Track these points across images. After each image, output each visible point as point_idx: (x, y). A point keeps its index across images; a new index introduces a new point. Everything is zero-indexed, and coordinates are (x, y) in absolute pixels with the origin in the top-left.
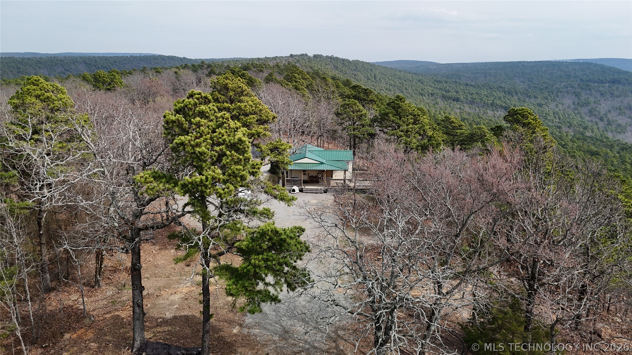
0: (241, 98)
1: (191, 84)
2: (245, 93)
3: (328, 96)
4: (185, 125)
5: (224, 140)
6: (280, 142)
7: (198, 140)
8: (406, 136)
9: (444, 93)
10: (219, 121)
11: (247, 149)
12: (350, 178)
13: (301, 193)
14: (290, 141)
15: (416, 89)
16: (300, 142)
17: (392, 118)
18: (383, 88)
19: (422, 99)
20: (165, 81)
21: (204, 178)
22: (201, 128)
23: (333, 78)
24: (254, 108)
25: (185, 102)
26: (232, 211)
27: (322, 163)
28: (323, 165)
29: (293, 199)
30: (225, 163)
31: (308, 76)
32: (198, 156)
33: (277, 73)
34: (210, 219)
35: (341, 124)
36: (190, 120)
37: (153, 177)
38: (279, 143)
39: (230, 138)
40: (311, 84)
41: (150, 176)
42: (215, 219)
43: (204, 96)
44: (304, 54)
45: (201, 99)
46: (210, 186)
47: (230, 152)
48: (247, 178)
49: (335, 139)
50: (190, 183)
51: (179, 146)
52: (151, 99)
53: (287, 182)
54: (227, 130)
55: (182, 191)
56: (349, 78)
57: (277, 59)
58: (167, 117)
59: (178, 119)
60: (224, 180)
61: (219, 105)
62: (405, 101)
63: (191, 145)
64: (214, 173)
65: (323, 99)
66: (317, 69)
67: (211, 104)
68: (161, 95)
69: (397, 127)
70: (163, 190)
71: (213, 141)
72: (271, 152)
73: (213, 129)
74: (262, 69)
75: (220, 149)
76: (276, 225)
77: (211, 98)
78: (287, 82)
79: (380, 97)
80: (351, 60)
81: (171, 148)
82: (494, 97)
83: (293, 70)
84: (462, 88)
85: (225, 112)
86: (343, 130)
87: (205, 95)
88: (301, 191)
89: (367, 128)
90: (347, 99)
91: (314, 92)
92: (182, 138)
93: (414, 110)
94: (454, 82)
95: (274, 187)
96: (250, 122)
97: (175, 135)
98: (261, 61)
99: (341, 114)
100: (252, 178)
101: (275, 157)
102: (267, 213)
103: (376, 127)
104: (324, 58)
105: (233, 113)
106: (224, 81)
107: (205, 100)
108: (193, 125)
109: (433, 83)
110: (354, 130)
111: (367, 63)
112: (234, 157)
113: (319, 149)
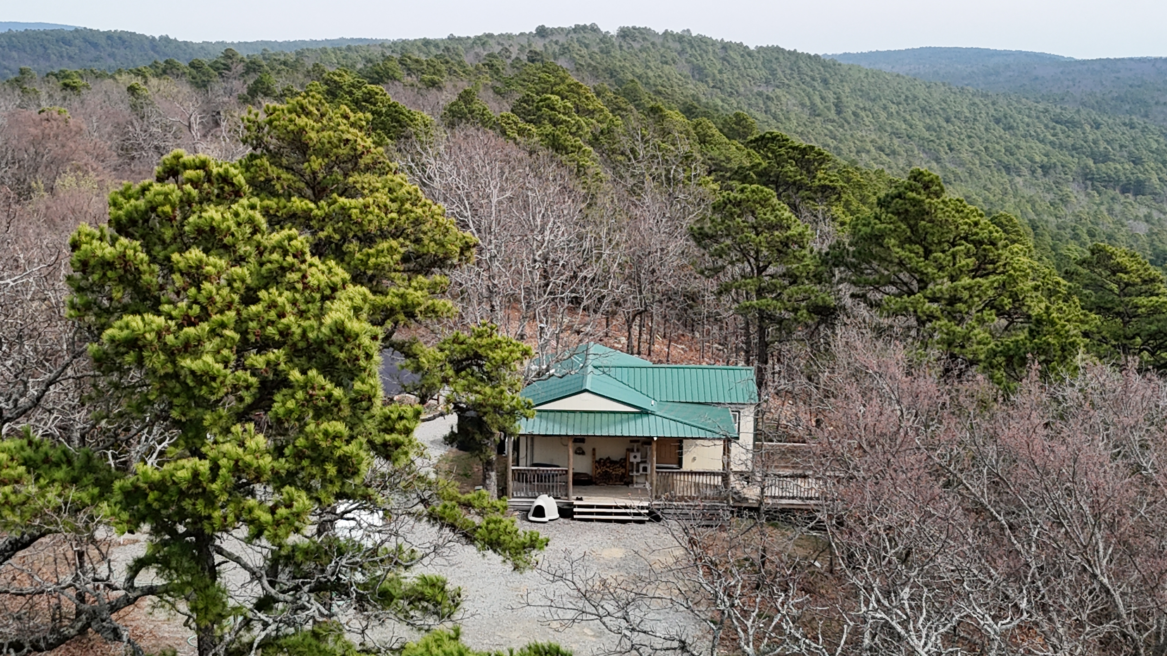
0: (351, 180)
1: (186, 130)
2: (367, 159)
3: (668, 171)
4: (146, 277)
5: (285, 333)
6: (491, 335)
7: (190, 331)
8: (951, 316)
9: (1091, 163)
10: (270, 262)
11: (363, 363)
12: (743, 468)
13: (566, 521)
14: (528, 331)
15: (986, 148)
16: (566, 334)
17: (898, 252)
18: (869, 146)
19: (1008, 186)
20: (94, 119)
21: (204, 466)
22: (206, 285)
23: (689, 111)
24: (394, 215)
25: (149, 195)
26: (306, 588)
27: (644, 412)
28: (645, 419)
29: (533, 544)
30: (281, 411)
31: (599, 103)
32: (189, 388)
33: (491, 93)
34: (223, 617)
35: (716, 271)
36: (168, 259)
37: (26, 462)
38: (485, 341)
39: (305, 324)
40: (610, 131)
41: (12, 459)
42: (245, 618)
43: (219, 174)
44: (585, 26)
45: (206, 185)
46: (224, 497)
47: (304, 372)
48: (363, 467)
49: (691, 325)
50: (153, 486)
51: (122, 349)
52: (39, 183)
53: (514, 479)
54: (297, 296)
55: (125, 516)
56: (746, 108)
57: (491, 42)
58: (84, 247)
59: (123, 256)
60: (275, 473)
61: (272, 203)
62: (942, 190)
63: (165, 348)
64: (240, 451)
65: (649, 184)
66: (631, 77)
67: (244, 201)
68: (79, 168)
69: (915, 285)
70: (58, 510)
71: (244, 333)
72: (457, 372)
73: (248, 288)
74: (436, 78)
75: (268, 363)
76: (466, 640)
77: (243, 181)
78: (522, 124)
79: (857, 177)
80: (752, 47)
81: (94, 356)
83: (546, 82)
84: (1155, 146)
85: (294, 232)
86: (720, 293)
87: (221, 170)
88: (566, 512)
89: (808, 285)
90: (735, 183)
91: (620, 158)
92: (136, 322)
93: (976, 224)
94: (1125, 124)
95: (463, 498)
96: (376, 266)
97: (108, 312)
98: (433, 50)
99: (713, 238)
100: (383, 466)
101: (468, 389)
102: (434, 596)
103: (839, 283)
105: (322, 235)
106: (291, 121)
107: (222, 189)
108: (176, 276)
109: (1046, 126)
110: (760, 292)
111: (809, 56)
112: (317, 392)
113: (635, 360)
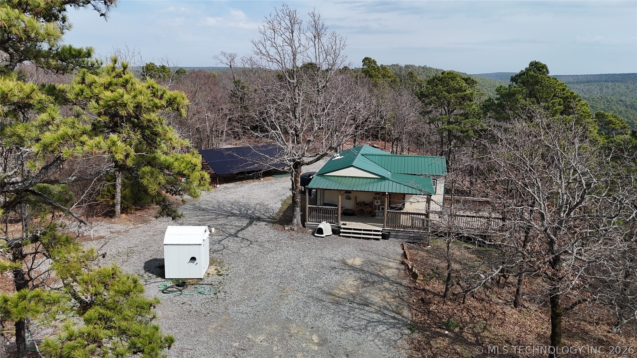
12: (438, 210)
13: (335, 236)
27: (383, 178)
28: (383, 182)
44: (395, 65)
53: (309, 212)
82: (613, 111)
88: (336, 232)
89: (474, 119)
99: (427, 96)
104: (417, 69)
110: (450, 122)
